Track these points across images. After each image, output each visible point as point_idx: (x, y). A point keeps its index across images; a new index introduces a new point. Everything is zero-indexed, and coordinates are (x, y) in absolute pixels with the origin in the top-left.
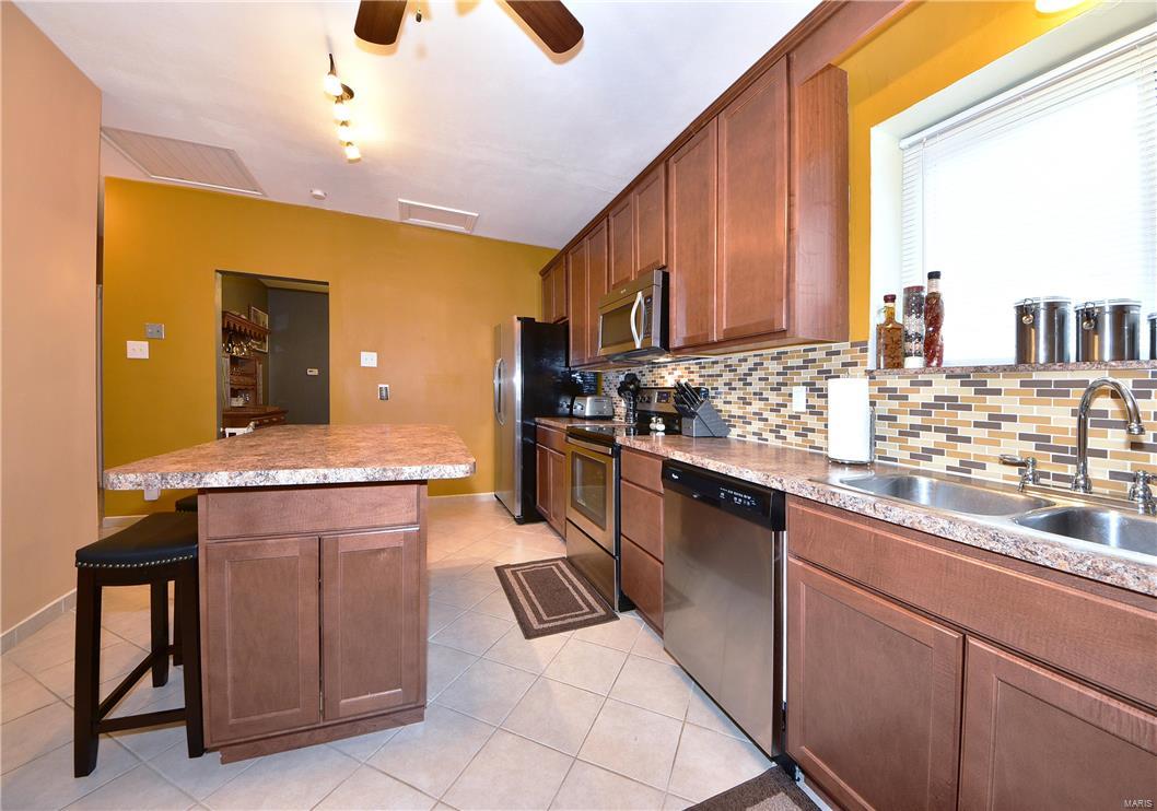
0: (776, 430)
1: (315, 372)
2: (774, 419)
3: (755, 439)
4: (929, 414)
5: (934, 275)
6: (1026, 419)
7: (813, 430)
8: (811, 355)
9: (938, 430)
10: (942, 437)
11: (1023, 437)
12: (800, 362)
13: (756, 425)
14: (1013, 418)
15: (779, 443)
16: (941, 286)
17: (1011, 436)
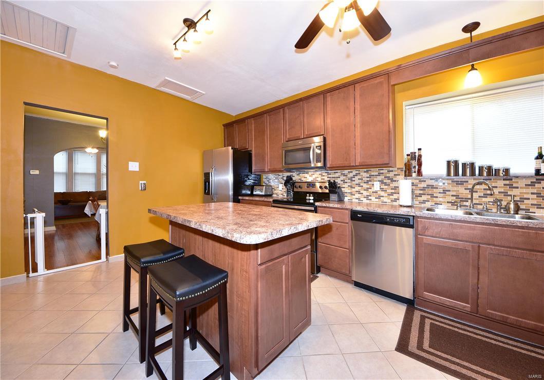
0: (367, 197)
1: (37, 172)
2: (365, 193)
3: (357, 201)
4: (425, 190)
5: (420, 149)
6: (453, 191)
7: (383, 196)
8: (381, 171)
9: (427, 195)
10: (429, 197)
11: (452, 196)
12: (377, 174)
13: (357, 196)
14: (449, 191)
15: (368, 201)
16: (422, 153)
17: (449, 195)
